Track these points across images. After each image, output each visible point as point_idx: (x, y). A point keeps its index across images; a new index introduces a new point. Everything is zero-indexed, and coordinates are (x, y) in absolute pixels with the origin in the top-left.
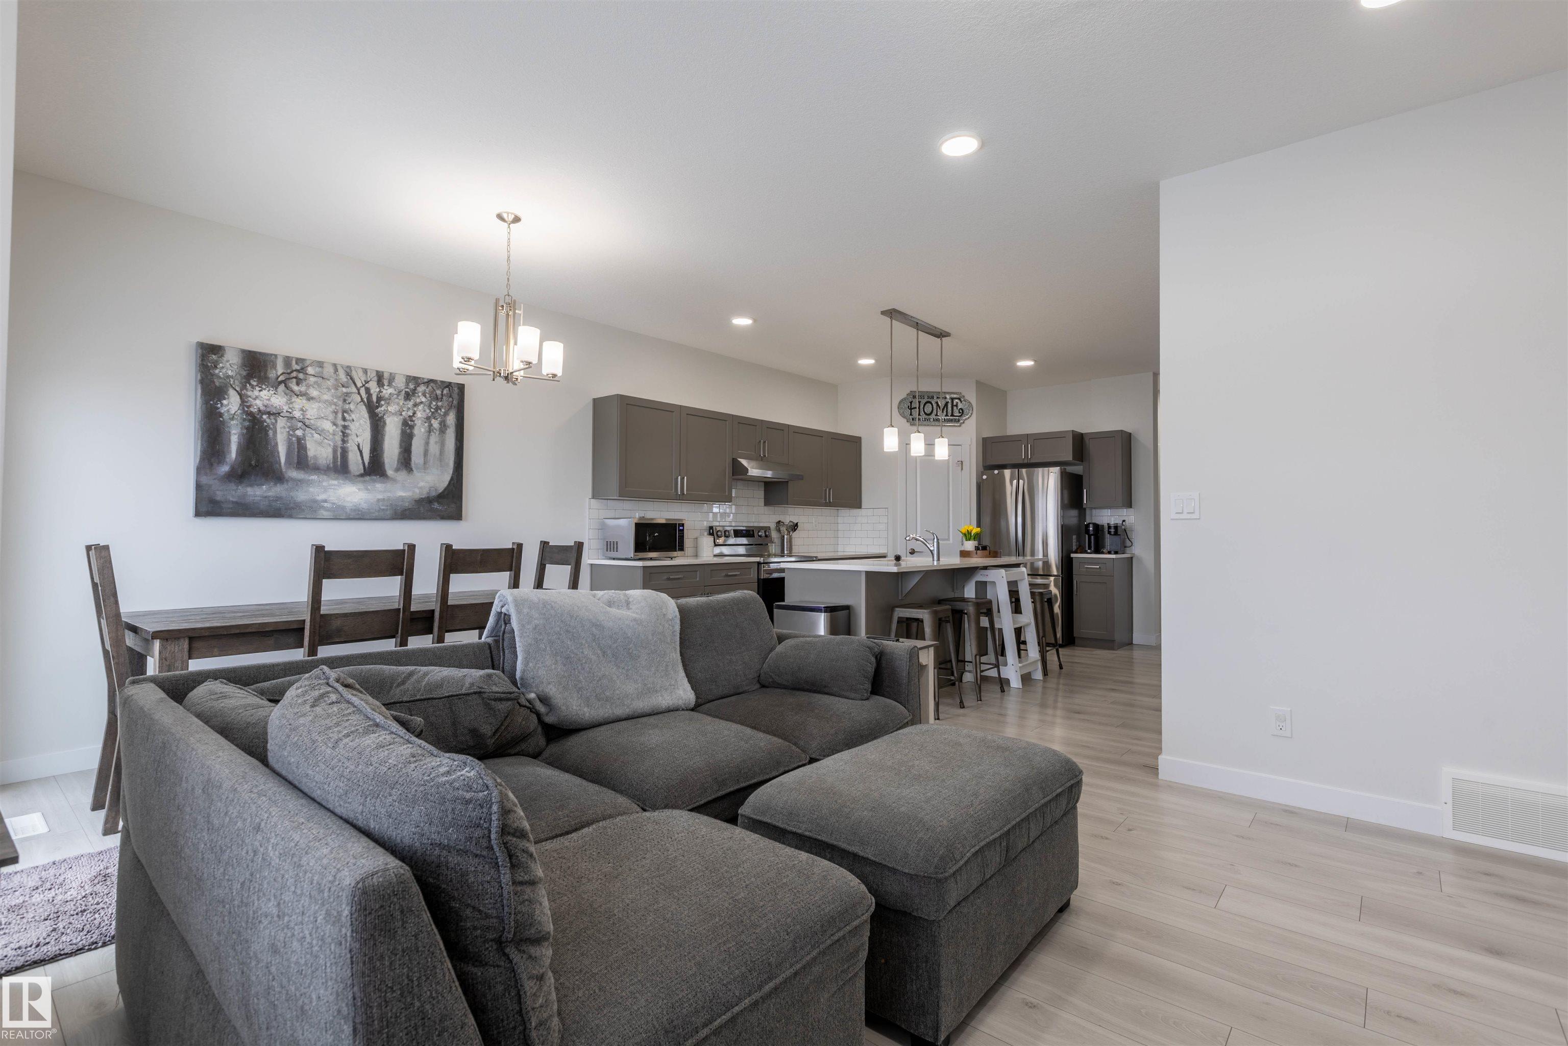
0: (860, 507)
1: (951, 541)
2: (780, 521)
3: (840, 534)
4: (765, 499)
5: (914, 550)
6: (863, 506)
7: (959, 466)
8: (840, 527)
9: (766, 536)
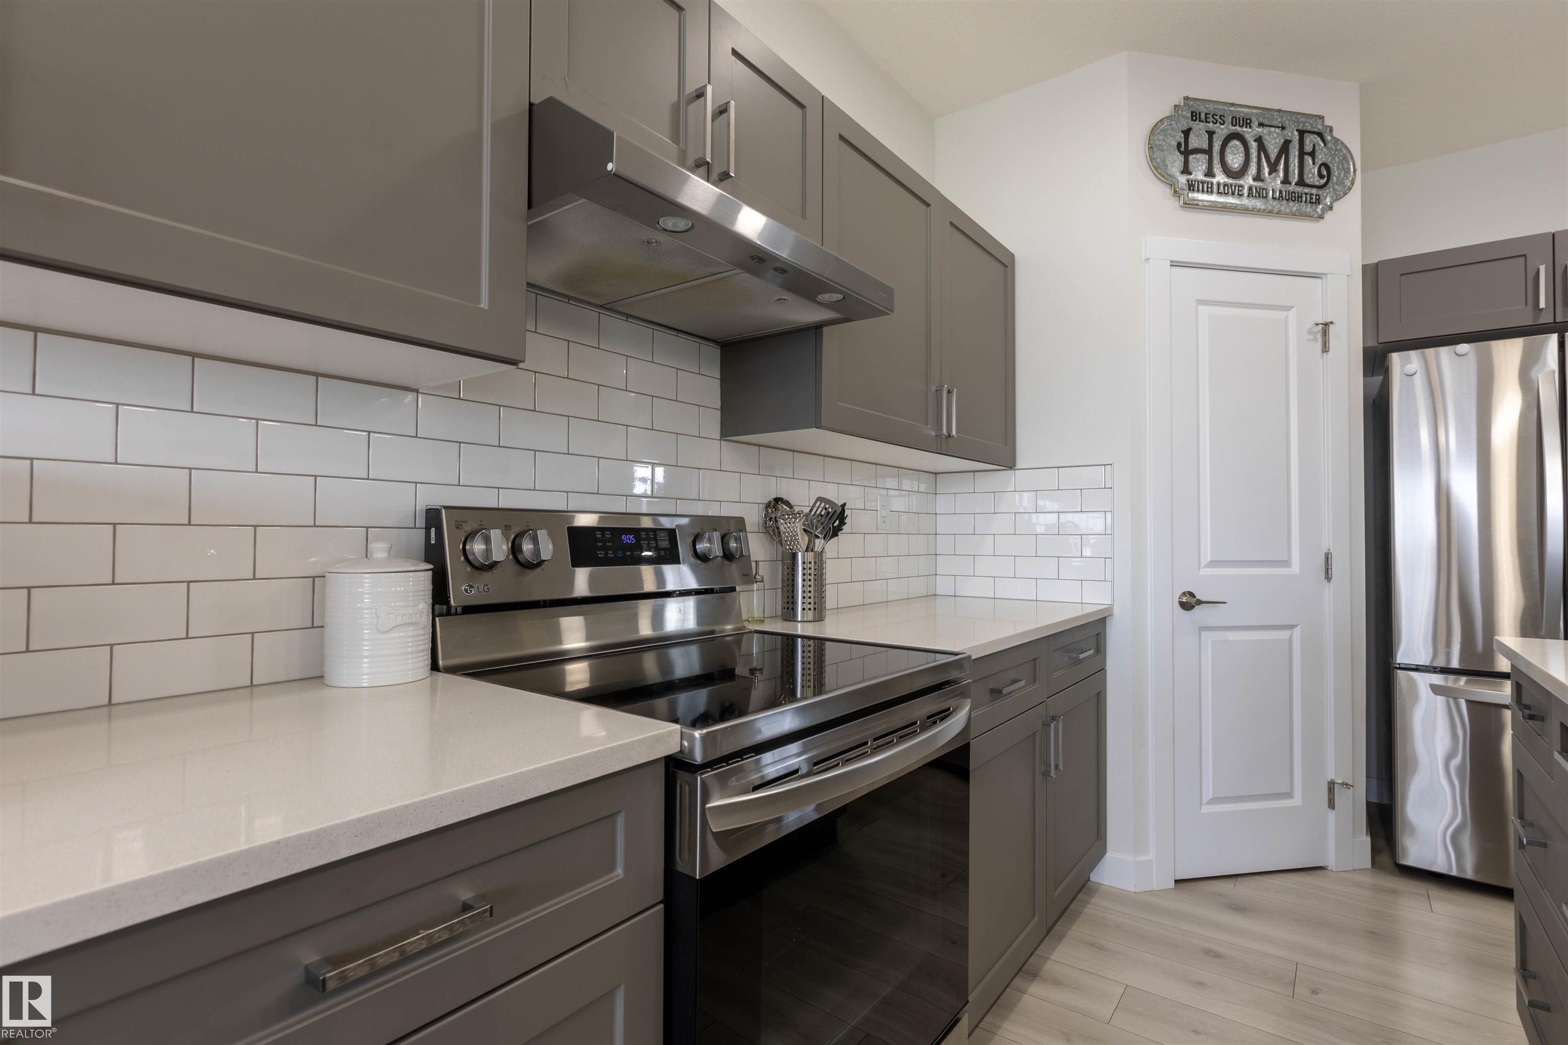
0: (1011, 465)
1: (1295, 568)
2: (778, 500)
3: (944, 544)
4: (723, 409)
5: (1191, 594)
6: (1020, 462)
7: (1315, 340)
8: (943, 524)
9: (728, 556)
